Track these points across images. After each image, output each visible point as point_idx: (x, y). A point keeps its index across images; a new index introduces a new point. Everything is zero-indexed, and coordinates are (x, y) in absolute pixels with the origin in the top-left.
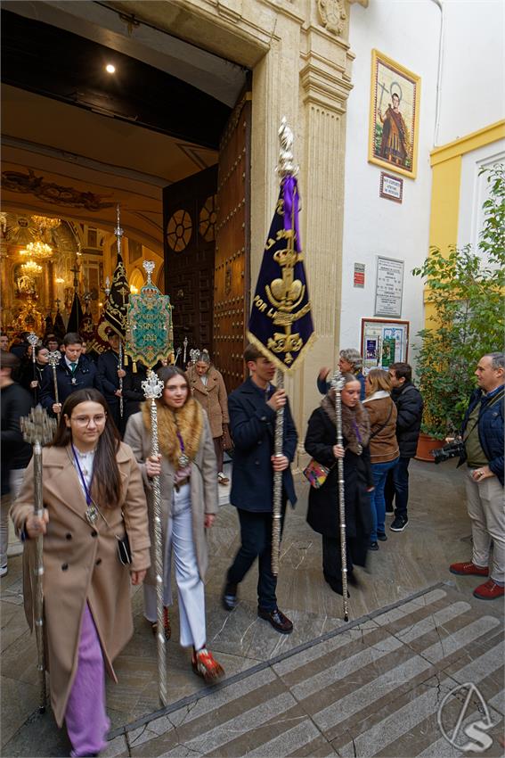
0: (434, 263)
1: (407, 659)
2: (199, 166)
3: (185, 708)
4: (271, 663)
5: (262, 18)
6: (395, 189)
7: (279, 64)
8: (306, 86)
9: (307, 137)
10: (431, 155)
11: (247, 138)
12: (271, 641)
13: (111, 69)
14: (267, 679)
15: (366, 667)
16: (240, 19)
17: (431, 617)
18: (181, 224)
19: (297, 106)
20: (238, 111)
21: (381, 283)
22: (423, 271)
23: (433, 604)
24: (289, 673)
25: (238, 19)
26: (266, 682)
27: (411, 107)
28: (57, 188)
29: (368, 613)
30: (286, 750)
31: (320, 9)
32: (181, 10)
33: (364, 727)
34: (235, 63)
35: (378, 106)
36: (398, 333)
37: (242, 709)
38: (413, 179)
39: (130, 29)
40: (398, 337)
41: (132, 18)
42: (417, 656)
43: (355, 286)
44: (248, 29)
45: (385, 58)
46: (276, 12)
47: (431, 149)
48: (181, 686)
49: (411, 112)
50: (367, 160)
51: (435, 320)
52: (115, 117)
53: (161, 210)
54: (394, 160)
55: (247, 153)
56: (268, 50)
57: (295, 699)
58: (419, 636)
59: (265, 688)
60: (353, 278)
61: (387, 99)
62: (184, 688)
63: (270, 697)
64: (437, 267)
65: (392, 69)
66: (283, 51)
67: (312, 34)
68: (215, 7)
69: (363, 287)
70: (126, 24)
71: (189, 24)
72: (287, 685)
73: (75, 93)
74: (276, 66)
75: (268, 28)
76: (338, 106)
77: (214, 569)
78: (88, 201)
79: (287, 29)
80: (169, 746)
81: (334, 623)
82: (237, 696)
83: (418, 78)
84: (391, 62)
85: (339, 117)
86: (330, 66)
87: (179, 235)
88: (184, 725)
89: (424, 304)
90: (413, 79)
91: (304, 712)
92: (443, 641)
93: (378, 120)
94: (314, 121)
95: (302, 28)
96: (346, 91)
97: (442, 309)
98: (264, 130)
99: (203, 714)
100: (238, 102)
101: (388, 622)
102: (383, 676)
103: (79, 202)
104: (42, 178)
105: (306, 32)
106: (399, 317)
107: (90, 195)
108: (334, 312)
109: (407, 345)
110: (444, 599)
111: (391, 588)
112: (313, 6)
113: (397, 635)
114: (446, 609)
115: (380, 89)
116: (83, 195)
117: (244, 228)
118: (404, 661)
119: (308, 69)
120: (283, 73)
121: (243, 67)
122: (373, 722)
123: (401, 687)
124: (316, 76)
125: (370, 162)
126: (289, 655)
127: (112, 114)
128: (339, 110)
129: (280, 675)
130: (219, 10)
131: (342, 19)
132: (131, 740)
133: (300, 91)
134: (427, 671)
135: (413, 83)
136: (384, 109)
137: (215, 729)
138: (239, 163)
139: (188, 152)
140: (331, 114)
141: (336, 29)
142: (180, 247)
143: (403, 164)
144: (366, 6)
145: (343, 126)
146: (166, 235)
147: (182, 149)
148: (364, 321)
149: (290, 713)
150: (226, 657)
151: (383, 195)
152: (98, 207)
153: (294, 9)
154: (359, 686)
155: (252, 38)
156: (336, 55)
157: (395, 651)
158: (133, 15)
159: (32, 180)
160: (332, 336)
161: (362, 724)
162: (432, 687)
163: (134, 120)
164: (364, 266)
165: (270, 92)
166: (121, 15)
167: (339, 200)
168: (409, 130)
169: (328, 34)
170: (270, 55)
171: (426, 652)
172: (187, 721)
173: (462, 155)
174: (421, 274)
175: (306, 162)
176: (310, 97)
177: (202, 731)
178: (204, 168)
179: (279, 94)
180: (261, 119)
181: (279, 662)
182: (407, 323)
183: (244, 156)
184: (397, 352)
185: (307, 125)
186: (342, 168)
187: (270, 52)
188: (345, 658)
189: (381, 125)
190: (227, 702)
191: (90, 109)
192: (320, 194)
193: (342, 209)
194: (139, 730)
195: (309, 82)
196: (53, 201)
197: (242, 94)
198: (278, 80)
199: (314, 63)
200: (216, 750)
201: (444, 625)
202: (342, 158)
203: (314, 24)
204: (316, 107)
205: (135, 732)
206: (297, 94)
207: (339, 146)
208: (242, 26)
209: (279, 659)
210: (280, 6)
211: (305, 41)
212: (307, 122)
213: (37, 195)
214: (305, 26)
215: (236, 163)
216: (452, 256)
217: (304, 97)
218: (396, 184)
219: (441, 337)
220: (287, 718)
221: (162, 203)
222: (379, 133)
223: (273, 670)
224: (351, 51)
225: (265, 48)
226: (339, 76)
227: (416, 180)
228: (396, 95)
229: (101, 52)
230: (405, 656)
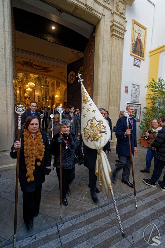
0: (153, 84)
1: (147, 208)
2: (78, 58)
3: (75, 219)
4: (102, 206)
5: (99, 9)
6: (138, 63)
7: (104, 24)
8: (112, 30)
9: (112, 46)
10: (150, 53)
11: (94, 47)
12: (101, 199)
13: (53, 28)
14: (101, 212)
15: (133, 210)
16: (93, 9)
17: (153, 195)
18: (72, 75)
19: (109, 36)
20: (91, 39)
21: (133, 92)
22: (149, 86)
23: (153, 191)
24: (108, 210)
25: (92, 9)
26: (101, 213)
27: (144, 38)
28: (37, 66)
29: (132, 193)
30: (109, 236)
31: (117, 6)
32: (75, 7)
33: (135, 230)
34: (90, 24)
35: (134, 37)
36: (138, 108)
37: (93, 221)
38: (144, 60)
39: (60, 14)
40: (138, 109)
41: (60, 10)
42: (150, 208)
43: (125, 93)
44: (95, 13)
45: (136, 22)
46: (104, 7)
47: (150, 51)
48: (74, 212)
49: (144, 39)
50: (130, 54)
51: (150, 104)
52: (54, 43)
53: (66, 72)
54: (138, 54)
55: (93, 52)
56: (101, 19)
57: (111, 219)
58: (150, 201)
59: (100, 214)
60: (125, 90)
61: (137, 35)
62: (75, 212)
63: (103, 218)
64: (154, 85)
65: (138, 26)
66: (106, 19)
67: (114, 15)
68: (85, 6)
69: (127, 93)
70: (58, 12)
71: (77, 11)
72: (108, 214)
73: (43, 35)
74: (103, 24)
75: (101, 12)
76: (122, 37)
77: (83, 176)
78: (45, 69)
79: (107, 13)
80: (71, 231)
81: (121, 195)
82: (92, 216)
83: (146, 28)
84: (138, 23)
85: (122, 40)
86: (120, 24)
87: (71, 78)
88: (75, 224)
89: (146, 99)
90: (145, 29)
91: (114, 224)
92: (159, 203)
93: (134, 41)
94: (114, 41)
95: (111, 13)
96: (124, 32)
97: (152, 100)
98: (99, 44)
99: (81, 221)
100: (91, 37)
101: (139, 196)
102: (139, 213)
103: (43, 70)
104: (33, 63)
105: (112, 14)
106: (138, 103)
107: (46, 68)
108: (118, 100)
109: (140, 111)
110: (157, 190)
111: (139, 185)
112: (115, 5)
113: (142, 200)
114: (157, 193)
115: (134, 32)
116: (44, 68)
117: (92, 75)
118: (146, 209)
119: (113, 25)
120: (105, 26)
121: (93, 25)
122: (137, 229)
123: (146, 217)
124: (115, 27)
125: (131, 55)
126: (108, 204)
127: (53, 42)
128: (122, 38)
129: (105, 211)
130: (87, 7)
131: (124, 9)
132: (59, 228)
133: (110, 32)
134: (154, 213)
135: (145, 30)
136: (136, 38)
137: (85, 227)
138: (91, 55)
139: (75, 54)
140: (120, 39)
141: (122, 12)
142: (72, 82)
143: (141, 55)
144: (131, 6)
145: (123, 43)
146: (67, 79)
147: (73, 53)
148: (127, 103)
149: (109, 223)
150: (88, 204)
151: (135, 65)
152: (49, 71)
153: (109, 6)
154: (132, 216)
155: (96, 15)
156: (121, 21)
157: (143, 206)
158: (61, 9)
159: (30, 63)
160: (118, 108)
161: (134, 229)
162: (157, 218)
163: (60, 43)
164: (128, 86)
165: (101, 32)
166: (57, 9)
167: (121, 66)
168: (143, 45)
169: (119, 14)
170: (102, 21)
171: (153, 207)
172: (76, 223)
173: (160, 52)
174: (148, 87)
175: (111, 54)
176: (113, 34)
177: (81, 227)
178: (79, 59)
179: (104, 33)
180: (98, 41)
181: (105, 206)
182: (141, 105)
183: (92, 53)
184: (137, 113)
185: (112, 43)
186: (122, 56)
187: (102, 20)
188: (126, 206)
189: (135, 43)
190: (89, 218)
191: (47, 40)
192: (115, 64)
193: (122, 69)
194: (61, 225)
195: (113, 29)
196: (35, 69)
197: (92, 34)
198: (104, 28)
199: (115, 23)
200: (86, 234)
201: (158, 198)
202: (122, 53)
203: (115, 11)
204: (115, 37)
205: (60, 226)
206: (109, 33)
207: (122, 49)
208: (94, 12)
209: (104, 205)
210: (105, 5)
211: (112, 16)
212: (112, 41)
213: (31, 68)
214: (112, 12)
215: (90, 55)
216: (159, 81)
217: (111, 34)
218: (139, 61)
219: (151, 109)
220: (109, 225)
221: (66, 70)
222: (134, 45)
223: (103, 209)
224: (126, 20)
225: (100, 19)
226: (122, 27)
227: (145, 60)
228: (139, 34)
229: (51, 22)
230: (146, 207)
